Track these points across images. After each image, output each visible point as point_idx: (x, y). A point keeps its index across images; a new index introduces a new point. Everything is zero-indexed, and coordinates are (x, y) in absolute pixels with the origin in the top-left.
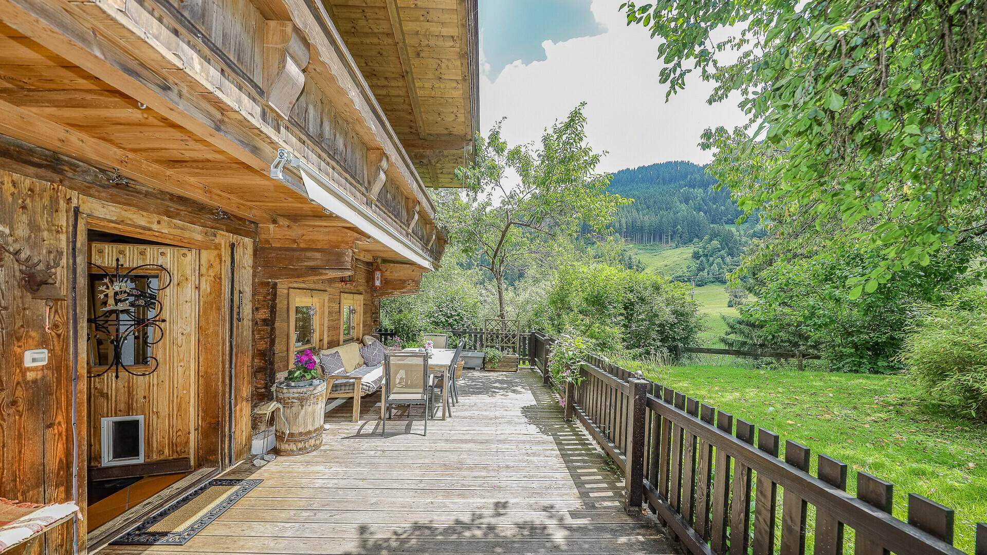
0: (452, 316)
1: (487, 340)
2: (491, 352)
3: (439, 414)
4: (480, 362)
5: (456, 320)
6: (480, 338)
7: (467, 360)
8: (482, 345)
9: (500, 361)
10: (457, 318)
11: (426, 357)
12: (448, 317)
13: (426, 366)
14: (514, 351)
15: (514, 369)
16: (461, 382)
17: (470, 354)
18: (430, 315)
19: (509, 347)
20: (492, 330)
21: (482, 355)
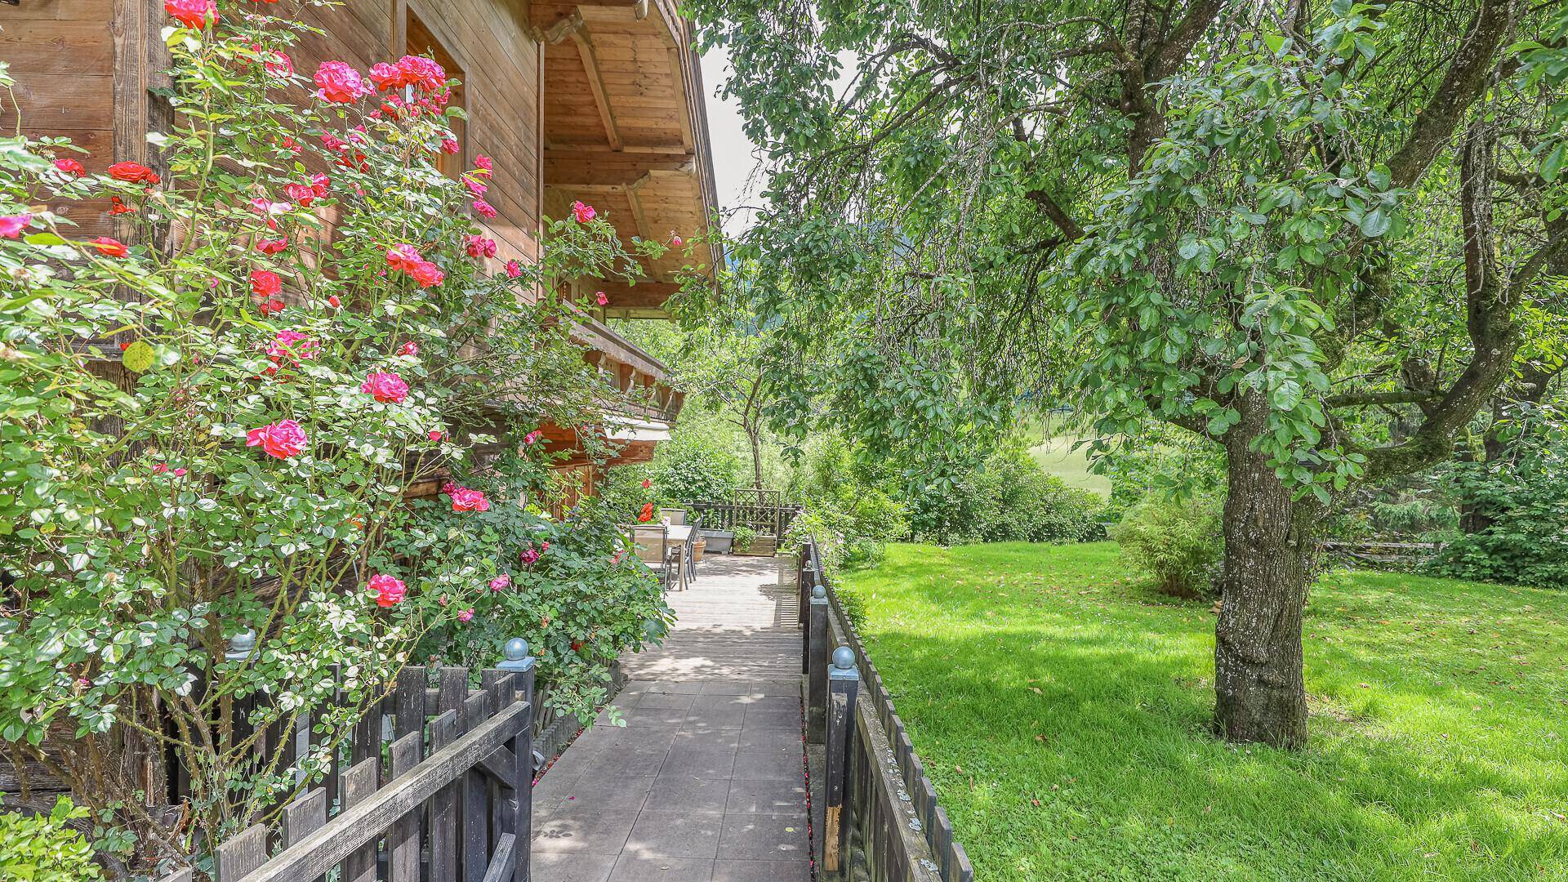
0: (695, 481)
1: (738, 516)
2: (741, 532)
3: (677, 587)
4: (728, 543)
5: (700, 487)
6: (729, 513)
7: (710, 540)
8: (731, 524)
9: (752, 543)
10: (702, 484)
11: (665, 532)
12: (689, 483)
13: (665, 540)
14: (772, 531)
15: (771, 553)
16: (700, 565)
17: (715, 534)
18: (662, 480)
19: (766, 526)
20: (744, 504)
21: (729, 535)
